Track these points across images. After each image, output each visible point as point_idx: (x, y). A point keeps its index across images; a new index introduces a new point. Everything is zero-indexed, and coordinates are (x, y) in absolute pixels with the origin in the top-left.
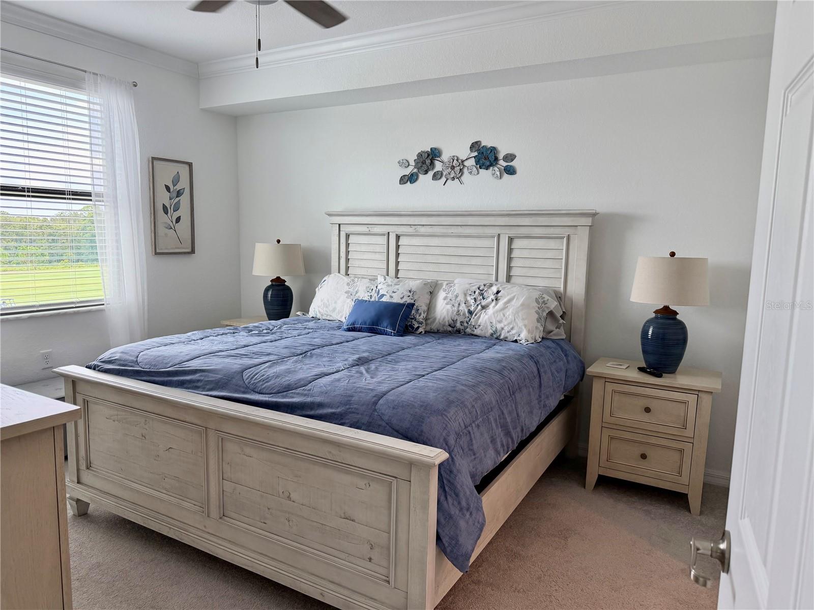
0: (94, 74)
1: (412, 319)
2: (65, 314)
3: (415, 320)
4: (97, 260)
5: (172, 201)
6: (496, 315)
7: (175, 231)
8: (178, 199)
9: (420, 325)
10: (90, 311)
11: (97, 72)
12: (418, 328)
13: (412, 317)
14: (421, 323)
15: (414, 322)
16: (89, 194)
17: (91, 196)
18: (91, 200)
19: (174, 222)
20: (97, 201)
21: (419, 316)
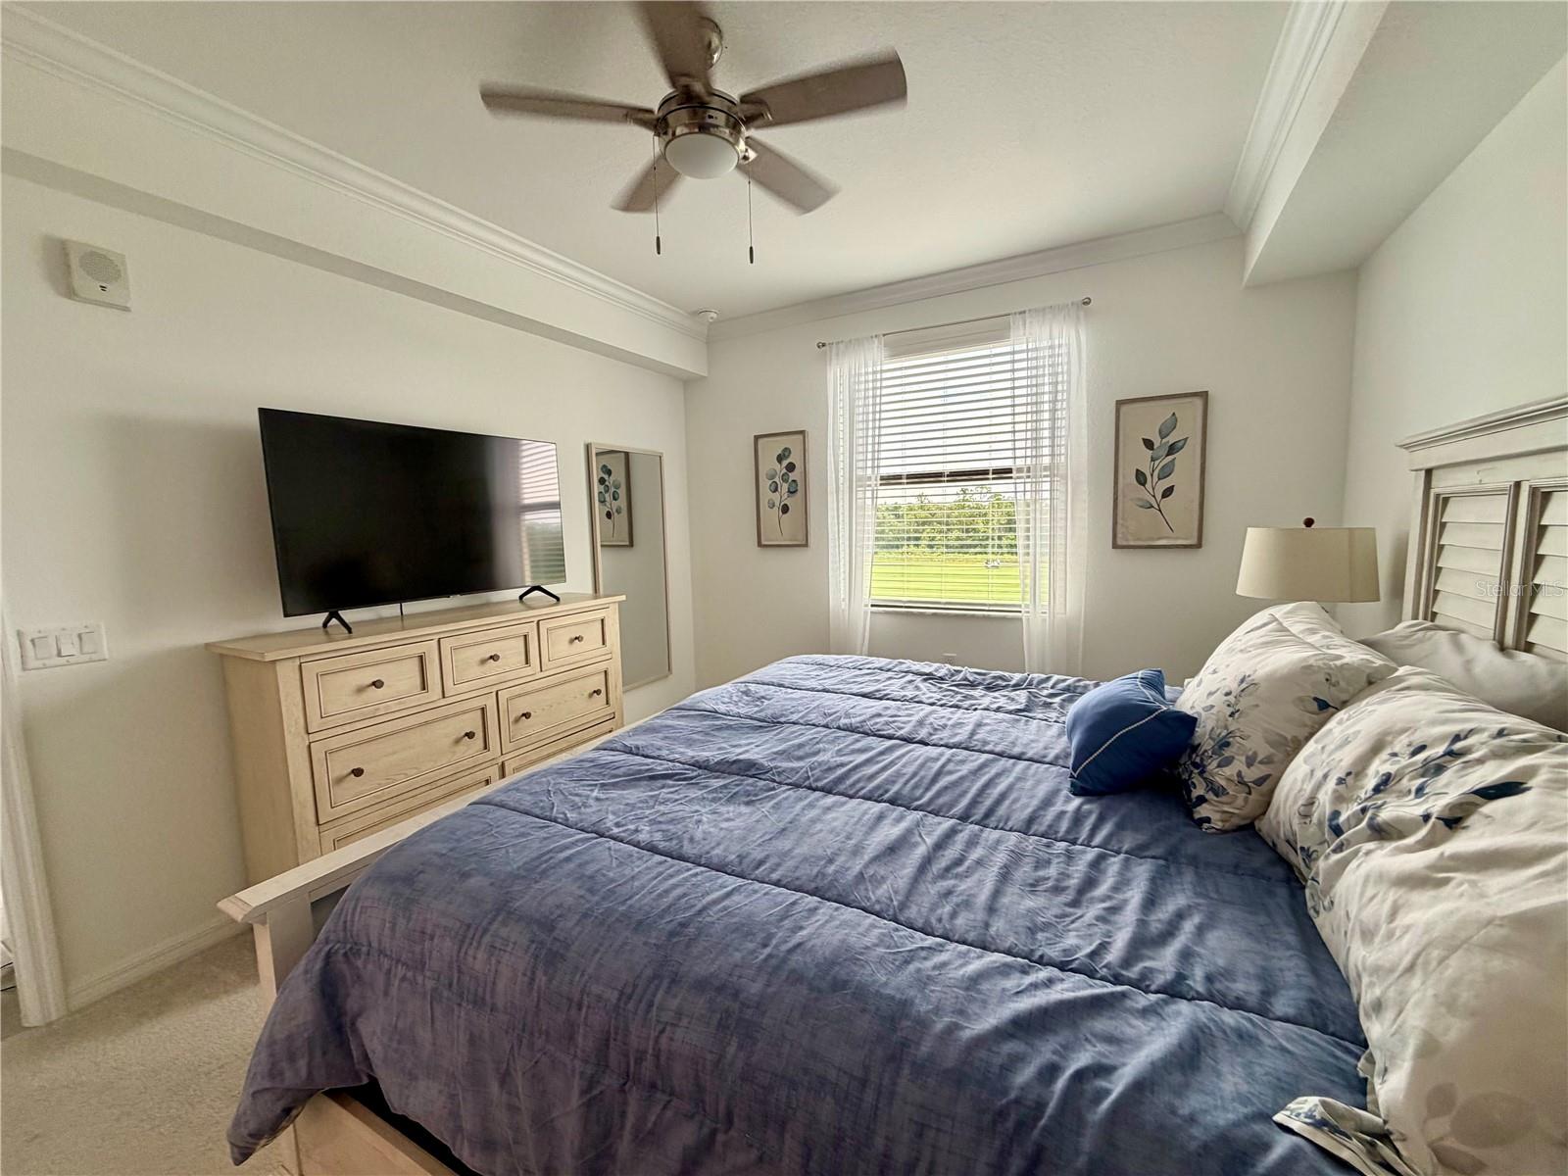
0: (1020, 313)
1: (1196, 765)
2: (973, 616)
3: (1201, 773)
4: (1016, 553)
5: (1157, 462)
6: (1370, 892)
7: (1160, 510)
8: (1170, 458)
9: (1210, 796)
10: (1004, 618)
11: (1023, 309)
12: (1202, 800)
13: (1198, 760)
14: (1219, 791)
15: (1197, 779)
16: (1009, 471)
17: (1011, 472)
18: (1011, 478)
19: (1159, 497)
20: (1018, 478)
21: (1219, 766)
